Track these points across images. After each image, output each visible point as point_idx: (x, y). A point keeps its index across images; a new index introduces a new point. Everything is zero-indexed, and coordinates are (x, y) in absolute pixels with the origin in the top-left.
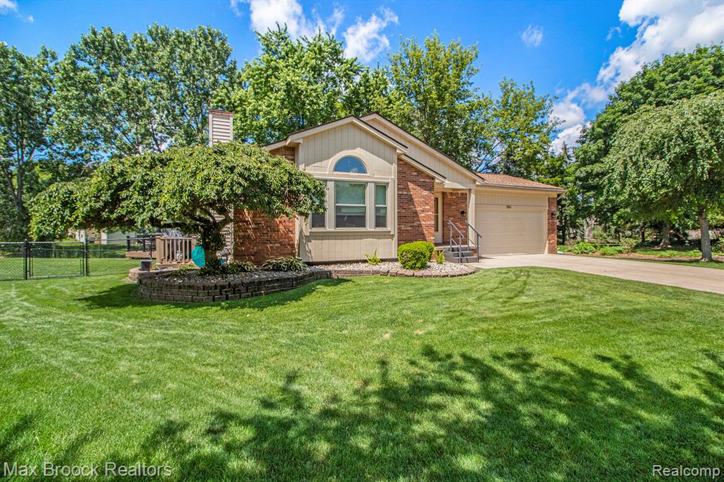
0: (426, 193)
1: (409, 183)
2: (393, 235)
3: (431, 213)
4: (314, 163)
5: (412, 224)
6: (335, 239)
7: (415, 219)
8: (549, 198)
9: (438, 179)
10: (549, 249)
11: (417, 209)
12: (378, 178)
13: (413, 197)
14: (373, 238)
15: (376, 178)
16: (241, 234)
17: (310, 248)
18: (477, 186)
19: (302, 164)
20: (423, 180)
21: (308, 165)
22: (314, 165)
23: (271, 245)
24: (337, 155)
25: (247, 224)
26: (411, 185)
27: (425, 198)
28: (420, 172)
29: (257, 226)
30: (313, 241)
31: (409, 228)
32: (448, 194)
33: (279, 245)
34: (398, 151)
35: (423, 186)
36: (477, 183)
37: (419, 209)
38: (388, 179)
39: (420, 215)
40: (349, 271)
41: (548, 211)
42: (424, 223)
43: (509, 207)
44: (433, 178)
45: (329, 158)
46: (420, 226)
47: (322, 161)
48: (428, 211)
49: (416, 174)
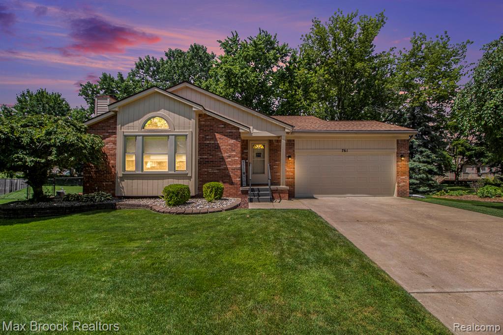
0: (232, 141)
1: (216, 134)
2: (191, 177)
3: (237, 158)
4: (128, 123)
5: (219, 168)
6: (143, 180)
7: (222, 163)
8: (398, 141)
9: (243, 129)
10: (398, 191)
11: (224, 155)
12: (178, 132)
13: (220, 145)
14: (173, 179)
15: (176, 132)
16: (88, 175)
17: (123, 186)
18: (288, 133)
19: (119, 125)
20: (230, 131)
21: (123, 126)
22: (127, 125)
23: (106, 183)
24: (146, 116)
25: (91, 169)
26: (218, 136)
27: (232, 146)
28: (225, 124)
29: (97, 170)
30: (125, 181)
31: (216, 171)
32: (274, 141)
33: (111, 183)
34: (194, 109)
35: (231, 136)
36: (286, 130)
37: (225, 155)
38: (186, 132)
39: (227, 160)
40: (130, 204)
41: (397, 153)
42: (230, 166)
43: (344, 150)
44: (239, 129)
45: (139, 119)
46: (227, 169)
47: (134, 121)
48: (235, 156)
49: (223, 126)
